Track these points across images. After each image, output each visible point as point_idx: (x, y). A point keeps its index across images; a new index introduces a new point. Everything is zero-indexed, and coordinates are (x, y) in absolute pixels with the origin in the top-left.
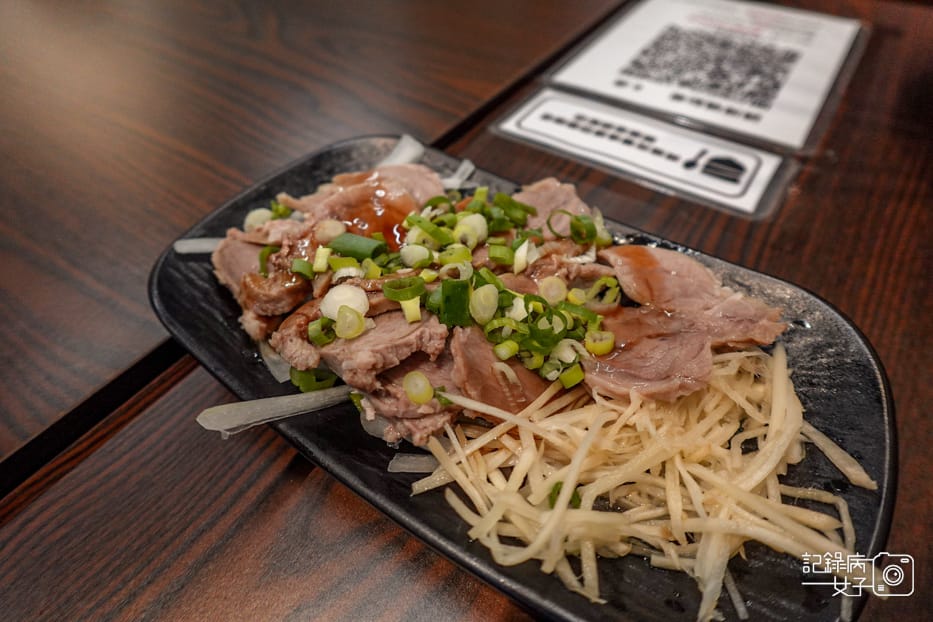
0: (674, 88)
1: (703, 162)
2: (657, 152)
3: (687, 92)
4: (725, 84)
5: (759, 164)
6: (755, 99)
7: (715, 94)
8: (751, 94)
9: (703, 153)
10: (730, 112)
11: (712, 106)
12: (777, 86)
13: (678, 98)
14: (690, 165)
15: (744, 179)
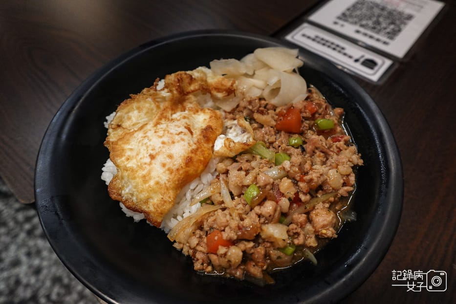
0: (357, 27)
1: (362, 60)
2: (345, 54)
3: (362, 30)
4: (379, 27)
5: (384, 63)
6: (389, 35)
7: (373, 32)
8: (388, 33)
9: (363, 56)
10: (378, 40)
11: (371, 37)
12: (400, 31)
13: (358, 32)
14: (357, 61)
15: (376, 68)
